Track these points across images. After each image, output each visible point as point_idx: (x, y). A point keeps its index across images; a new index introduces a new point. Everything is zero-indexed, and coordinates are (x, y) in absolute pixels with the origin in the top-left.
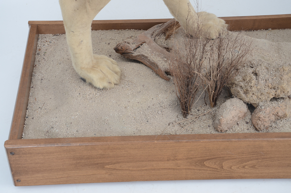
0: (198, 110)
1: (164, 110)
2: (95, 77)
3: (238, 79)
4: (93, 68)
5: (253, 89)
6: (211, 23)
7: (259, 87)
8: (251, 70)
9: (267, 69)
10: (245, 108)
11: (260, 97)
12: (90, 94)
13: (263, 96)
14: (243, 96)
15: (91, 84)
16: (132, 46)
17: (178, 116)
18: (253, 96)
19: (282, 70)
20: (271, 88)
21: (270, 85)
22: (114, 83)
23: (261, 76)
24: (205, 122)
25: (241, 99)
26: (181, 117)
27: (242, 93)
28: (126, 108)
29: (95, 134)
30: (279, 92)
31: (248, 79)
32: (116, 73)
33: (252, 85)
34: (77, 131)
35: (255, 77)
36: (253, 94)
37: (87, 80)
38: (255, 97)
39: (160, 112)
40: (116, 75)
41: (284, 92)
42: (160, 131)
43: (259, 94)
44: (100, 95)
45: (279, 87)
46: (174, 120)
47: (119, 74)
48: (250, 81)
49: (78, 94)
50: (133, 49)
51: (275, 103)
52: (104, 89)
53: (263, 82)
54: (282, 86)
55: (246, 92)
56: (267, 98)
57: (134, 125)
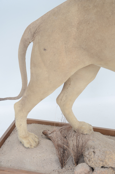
0: (69, 167)
1: (52, 163)
2: (25, 142)
3: (86, 153)
4: (26, 138)
5: (92, 159)
6: (84, 126)
7: (95, 159)
8: (92, 150)
9: (100, 151)
10: (88, 169)
11: (96, 164)
12: (22, 149)
13: (97, 164)
14: (88, 162)
15: (23, 145)
16: (49, 132)
17: (59, 168)
18: (92, 163)
19: (106, 152)
20: (101, 161)
21: (100, 159)
22: (33, 146)
23: (96, 154)
24: (70, 172)
25: (87, 164)
26: (60, 168)
27: (87, 161)
28: (34, 158)
29: (18, 168)
30: (104, 163)
31: (90, 154)
32: (36, 142)
33: (92, 157)
34: (11, 165)
35: (93, 154)
36: (92, 162)
37: (22, 143)
38: (93, 164)
39: (50, 164)
40: (35, 142)
41: (107, 164)
42: (48, 173)
43: (95, 163)
44: (26, 151)
45: (104, 161)
46: (56, 169)
47: (37, 143)
48: (91, 155)
49: (17, 149)
50: (49, 133)
51: (103, 169)
52: (28, 148)
53: (97, 157)
54: (106, 160)
55: (89, 161)
56: (99, 166)
57: (36, 167)
